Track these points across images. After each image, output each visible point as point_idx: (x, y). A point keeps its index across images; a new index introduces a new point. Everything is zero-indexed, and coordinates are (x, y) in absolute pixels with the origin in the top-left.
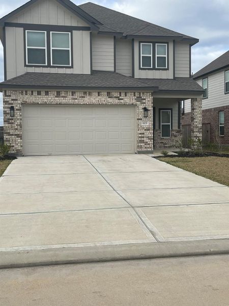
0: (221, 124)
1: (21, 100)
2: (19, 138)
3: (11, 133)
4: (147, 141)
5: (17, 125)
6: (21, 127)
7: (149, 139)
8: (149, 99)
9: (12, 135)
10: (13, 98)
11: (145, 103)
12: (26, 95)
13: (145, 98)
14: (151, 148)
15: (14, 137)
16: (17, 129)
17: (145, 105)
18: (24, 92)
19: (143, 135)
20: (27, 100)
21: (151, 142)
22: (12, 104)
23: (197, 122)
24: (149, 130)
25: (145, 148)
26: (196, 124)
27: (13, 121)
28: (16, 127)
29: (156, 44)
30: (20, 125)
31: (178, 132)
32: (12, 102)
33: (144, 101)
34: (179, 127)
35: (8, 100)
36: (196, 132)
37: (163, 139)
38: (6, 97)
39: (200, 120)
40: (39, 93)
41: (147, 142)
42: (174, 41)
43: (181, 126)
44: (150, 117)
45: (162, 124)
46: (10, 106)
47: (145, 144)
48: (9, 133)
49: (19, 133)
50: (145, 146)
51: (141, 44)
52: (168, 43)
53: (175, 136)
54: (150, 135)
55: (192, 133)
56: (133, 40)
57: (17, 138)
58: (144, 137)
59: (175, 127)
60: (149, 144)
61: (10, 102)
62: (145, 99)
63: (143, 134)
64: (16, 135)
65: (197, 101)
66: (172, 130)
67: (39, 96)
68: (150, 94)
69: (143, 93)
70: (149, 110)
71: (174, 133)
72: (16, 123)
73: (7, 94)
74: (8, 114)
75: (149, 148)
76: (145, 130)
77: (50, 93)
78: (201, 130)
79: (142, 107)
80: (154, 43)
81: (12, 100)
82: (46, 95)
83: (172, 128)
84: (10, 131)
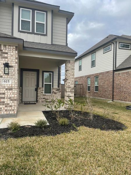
0: (88, 85)
4: (8, 102)
7: (11, 100)
8: (12, 54)
11: (6, 58)
13: (6, 51)
14: (13, 110)
17: (7, 60)
19: (3, 96)
21: (13, 104)
23: (69, 83)
24: (11, 89)
25: (6, 110)
26: (69, 84)
29: (36, 11)
31: (58, 90)
33: (6, 55)
34: (59, 87)
36: (69, 92)
37: (45, 95)
39: (73, 81)
41: (8, 104)
42: (52, 11)
43: (60, 86)
44: (14, 75)
45: (44, 83)
47: (6, 107)
50: (6, 108)
51: (21, 9)
52: (46, 12)
53: (55, 93)
54: (13, 96)
55: (65, 93)
56: (13, 4)
58: (4, 98)
59: (56, 86)
60: (11, 106)
62: (7, 53)
63: (4, 94)
65: (70, 63)
66: (53, 89)
68: (14, 47)
69: (5, 46)
70: (12, 67)
71: (55, 91)
75: (11, 110)
76: (7, 89)
78: (73, 90)
79: (3, 62)
80: (34, 10)
83: (53, 87)
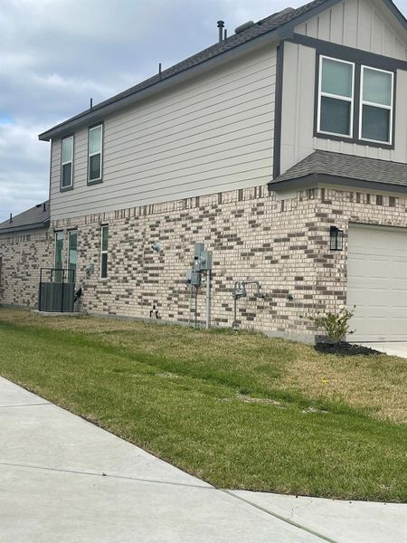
1: (349, 213)
2: (342, 301)
3: (328, 289)
5: (339, 270)
6: (346, 276)
9: (330, 293)
10: (334, 208)
12: (358, 202)
15: (332, 297)
16: (338, 280)
18: (355, 197)
20: (359, 215)
22: (332, 221)
27: (333, 261)
28: (338, 275)
30: (344, 271)
32: (334, 216)
35: (326, 211)
38: (323, 205)
40: (379, 202)
46: (329, 225)
48: (324, 288)
49: (342, 289)
57: (338, 302)
61: (330, 216)
64: (336, 293)
67: (380, 207)
72: (338, 266)
73: (326, 198)
74: (325, 243)
77: (397, 201)
81: (335, 212)
82: (390, 206)
84: (328, 284)
